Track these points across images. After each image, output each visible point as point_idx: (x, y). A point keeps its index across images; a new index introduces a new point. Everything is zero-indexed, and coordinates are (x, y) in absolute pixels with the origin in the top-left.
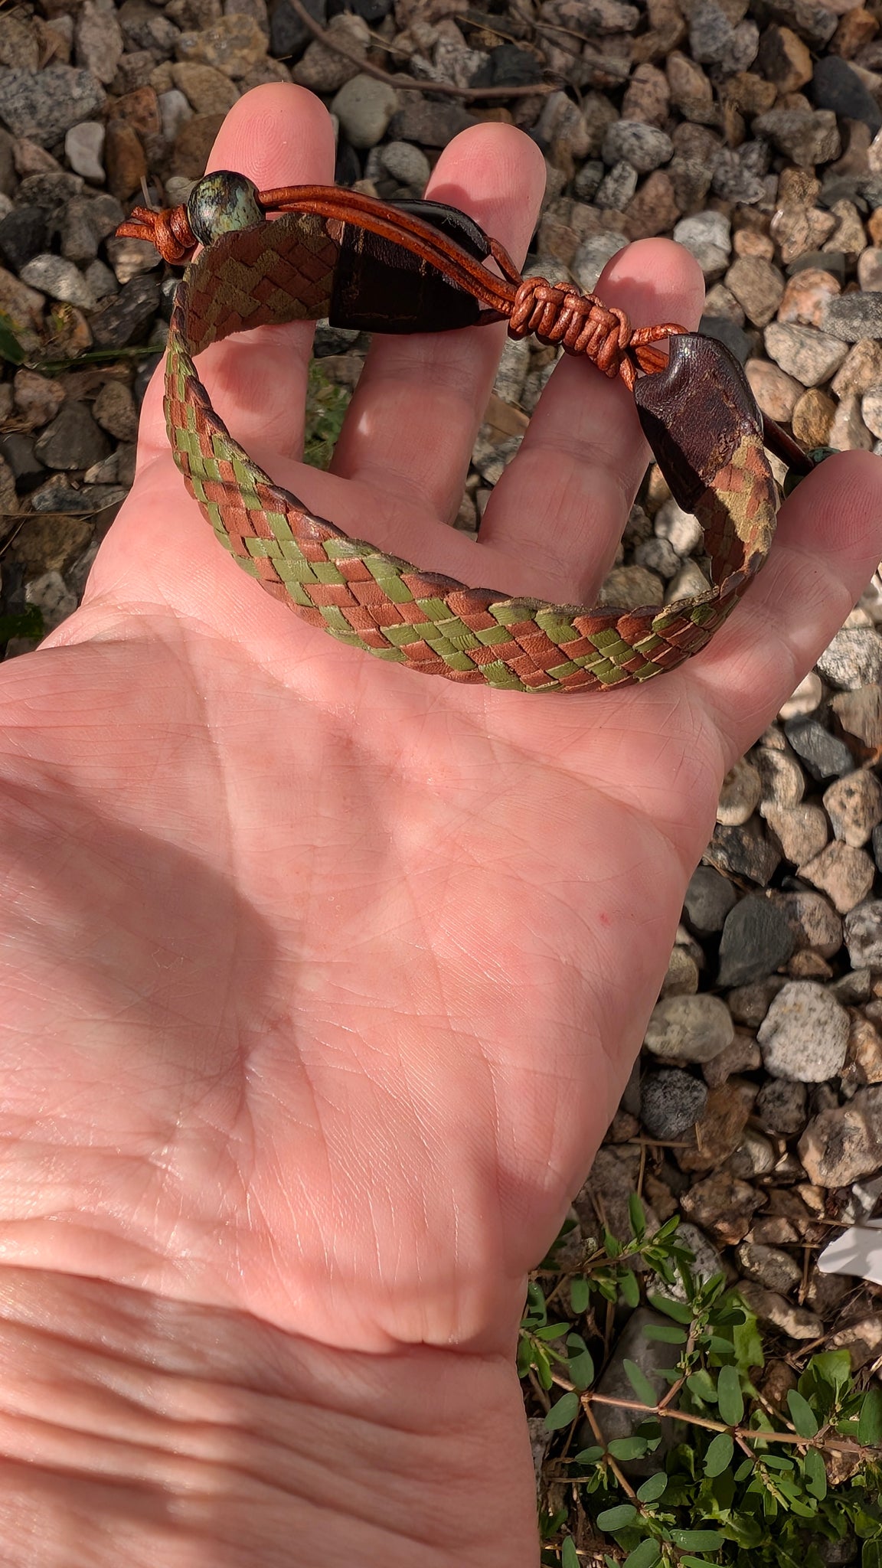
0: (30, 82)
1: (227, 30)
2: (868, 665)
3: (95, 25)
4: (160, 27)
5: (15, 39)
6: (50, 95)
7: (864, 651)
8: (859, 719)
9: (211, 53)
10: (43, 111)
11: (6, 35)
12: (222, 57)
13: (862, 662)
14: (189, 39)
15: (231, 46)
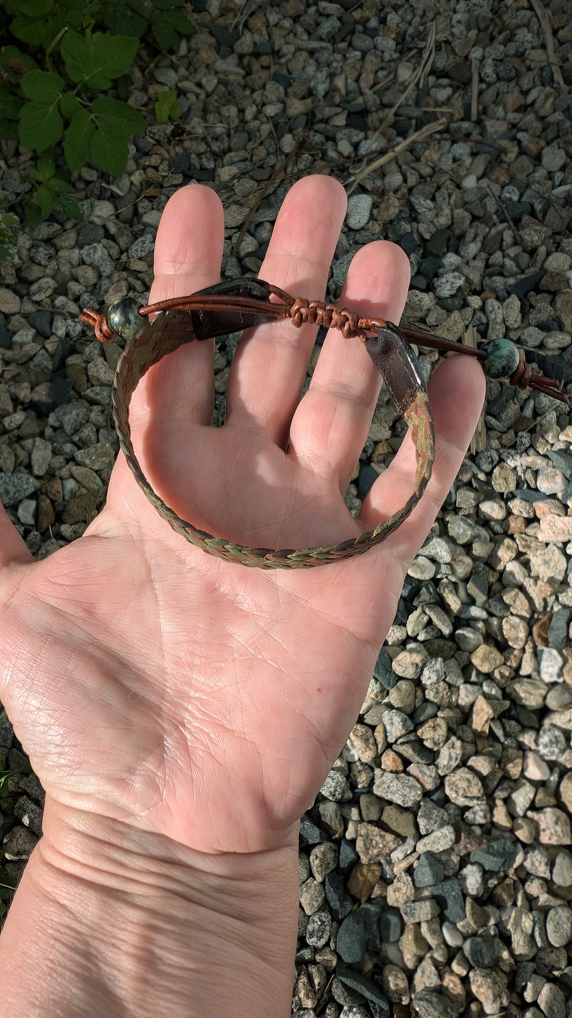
0: (8, 480)
1: (96, 450)
2: (335, 791)
3: (40, 449)
4: (68, 448)
5: (6, 455)
6: (15, 487)
7: (333, 784)
8: (329, 817)
9: (87, 461)
10: (11, 494)
11: (2, 453)
12: (93, 462)
13: (332, 790)
14: (79, 455)
15: (98, 456)
